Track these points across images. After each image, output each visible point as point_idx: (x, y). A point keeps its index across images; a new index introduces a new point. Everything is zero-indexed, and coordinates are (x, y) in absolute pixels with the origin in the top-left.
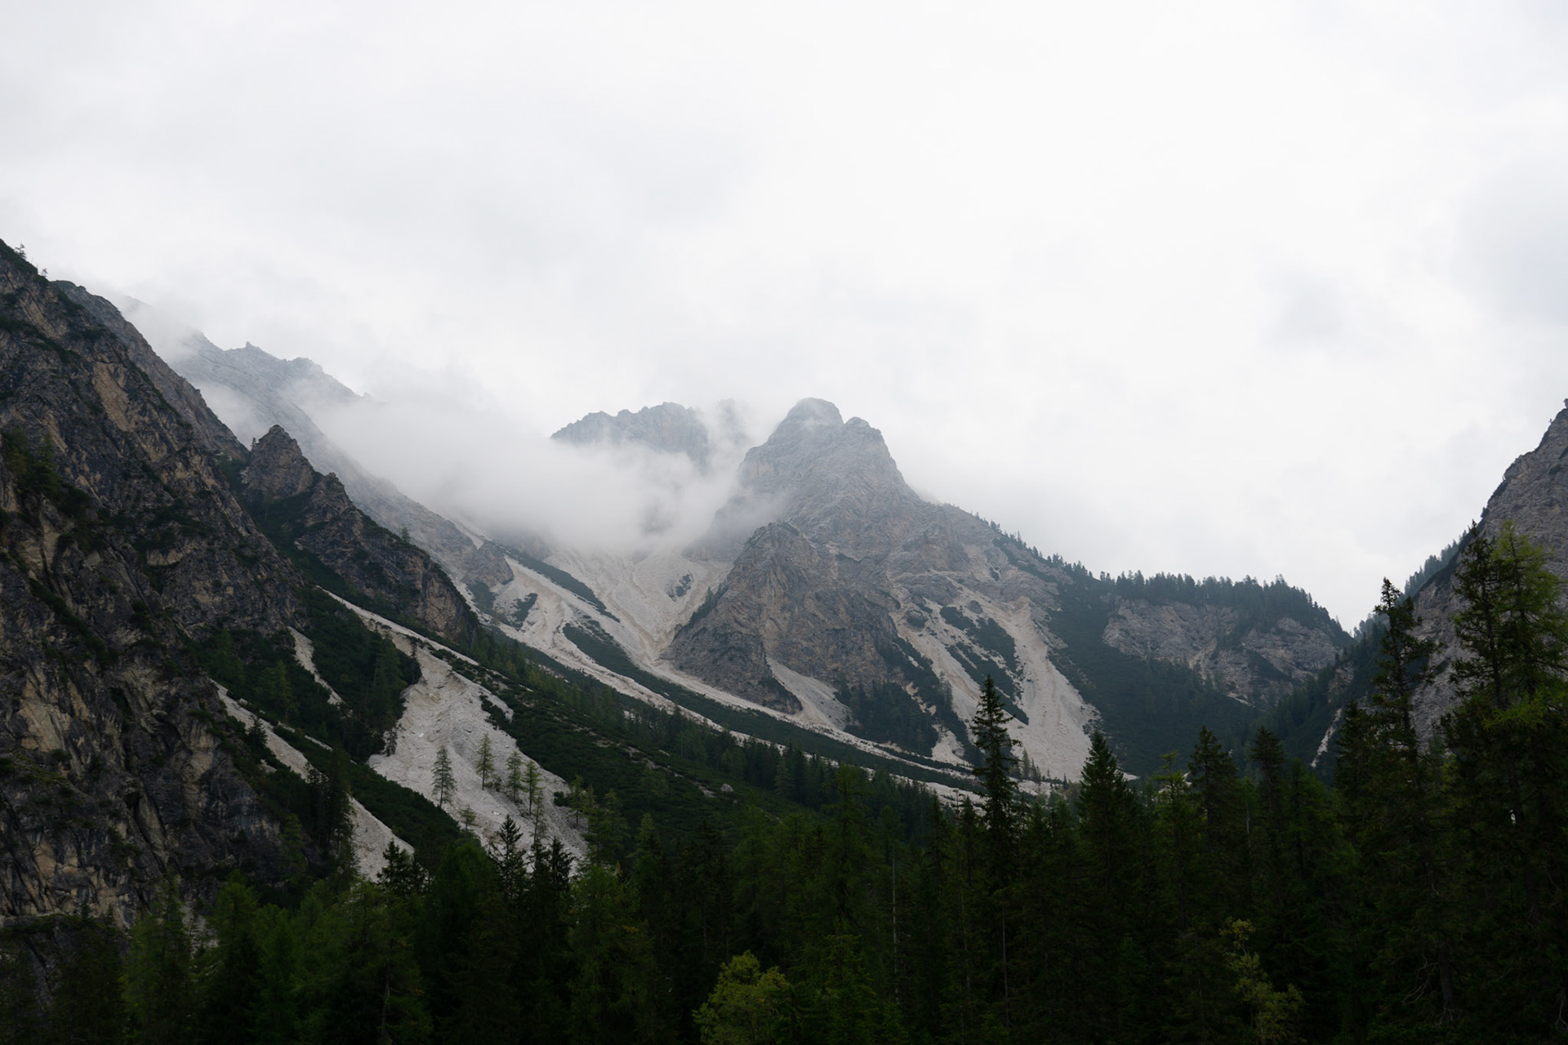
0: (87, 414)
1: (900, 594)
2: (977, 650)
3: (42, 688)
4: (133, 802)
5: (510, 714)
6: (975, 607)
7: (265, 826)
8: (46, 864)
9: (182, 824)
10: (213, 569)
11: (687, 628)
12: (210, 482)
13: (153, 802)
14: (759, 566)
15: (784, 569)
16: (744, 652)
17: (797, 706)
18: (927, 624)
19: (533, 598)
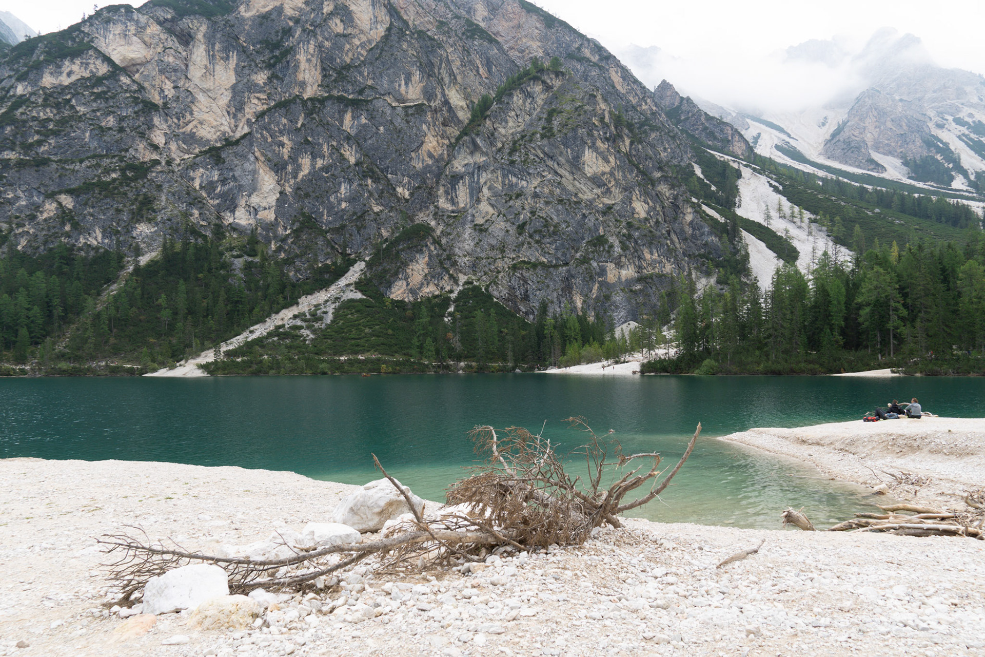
0: (611, 89)
1: (931, 113)
2: (973, 136)
3: (638, 196)
4: (669, 232)
5: (781, 188)
6: (971, 115)
7: (713, 238)
8: (648, 256)
9: (685, 239)
10: (662, 143)
11: (830, 141)
12: (654, 108)
13: (675, 233)
14: (864, 109)
15: (876, 109)
16: (858, 148)
17: (884, 169)
18: (946, 126)
19: (759, 134)
